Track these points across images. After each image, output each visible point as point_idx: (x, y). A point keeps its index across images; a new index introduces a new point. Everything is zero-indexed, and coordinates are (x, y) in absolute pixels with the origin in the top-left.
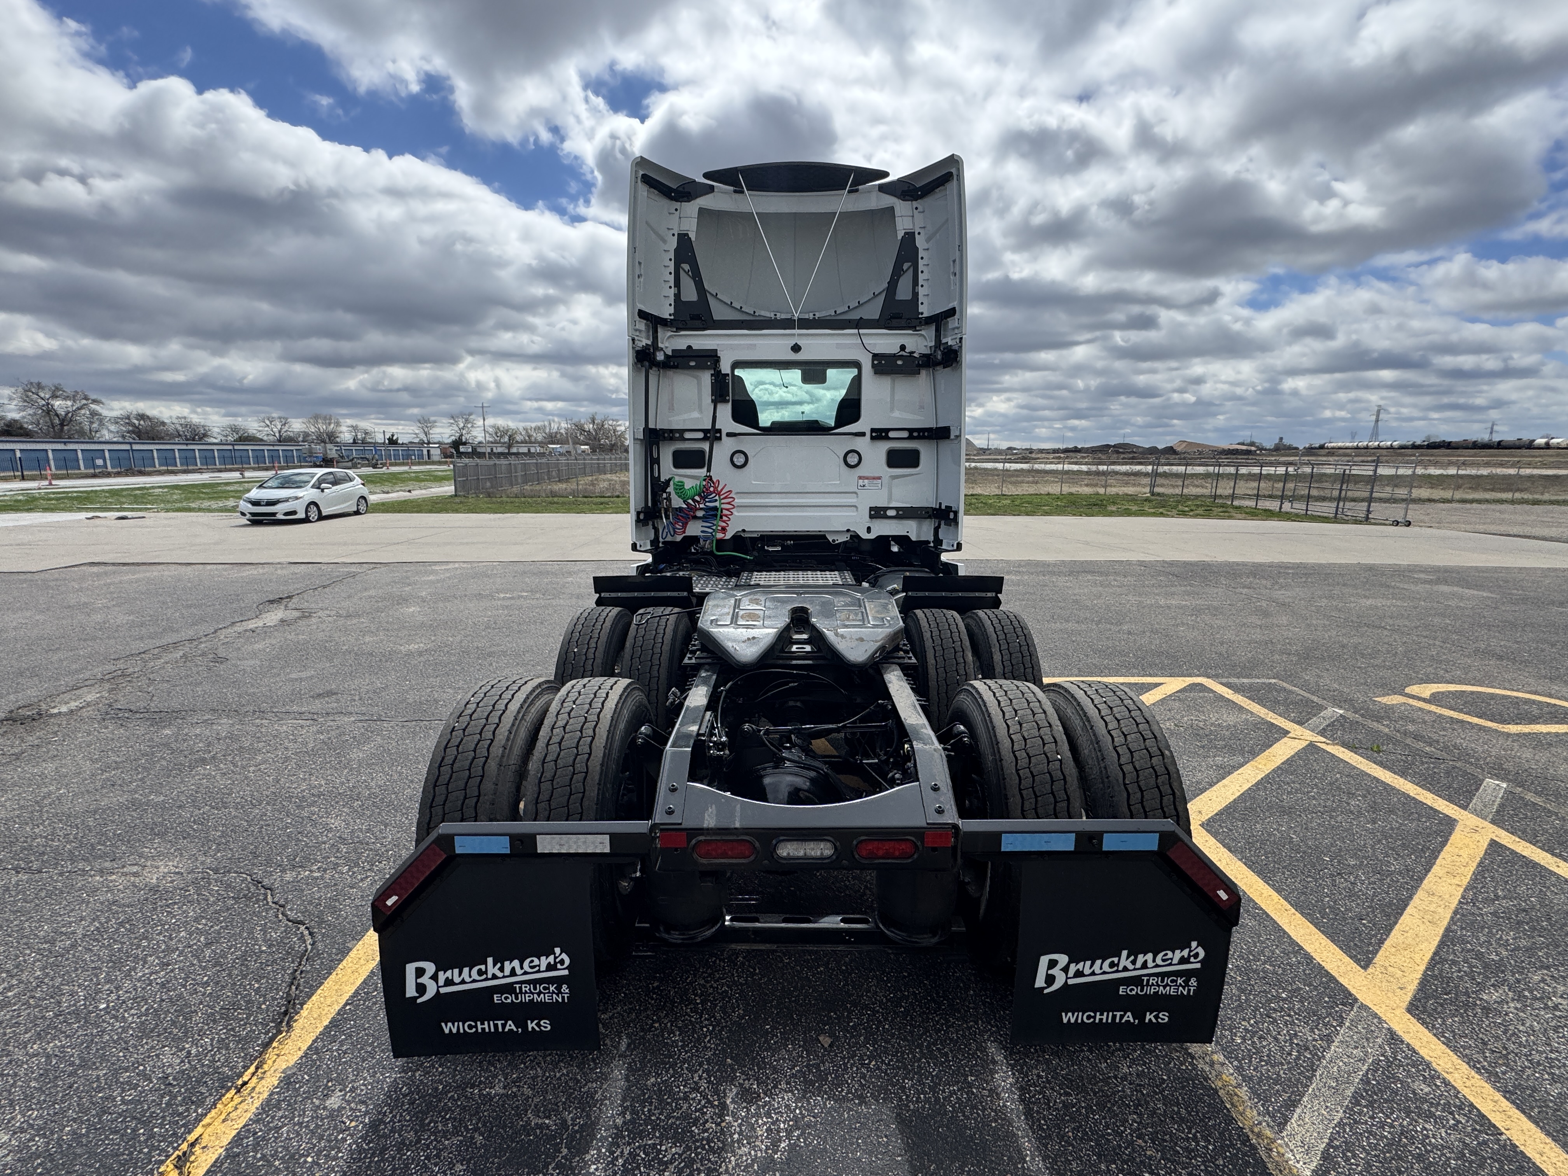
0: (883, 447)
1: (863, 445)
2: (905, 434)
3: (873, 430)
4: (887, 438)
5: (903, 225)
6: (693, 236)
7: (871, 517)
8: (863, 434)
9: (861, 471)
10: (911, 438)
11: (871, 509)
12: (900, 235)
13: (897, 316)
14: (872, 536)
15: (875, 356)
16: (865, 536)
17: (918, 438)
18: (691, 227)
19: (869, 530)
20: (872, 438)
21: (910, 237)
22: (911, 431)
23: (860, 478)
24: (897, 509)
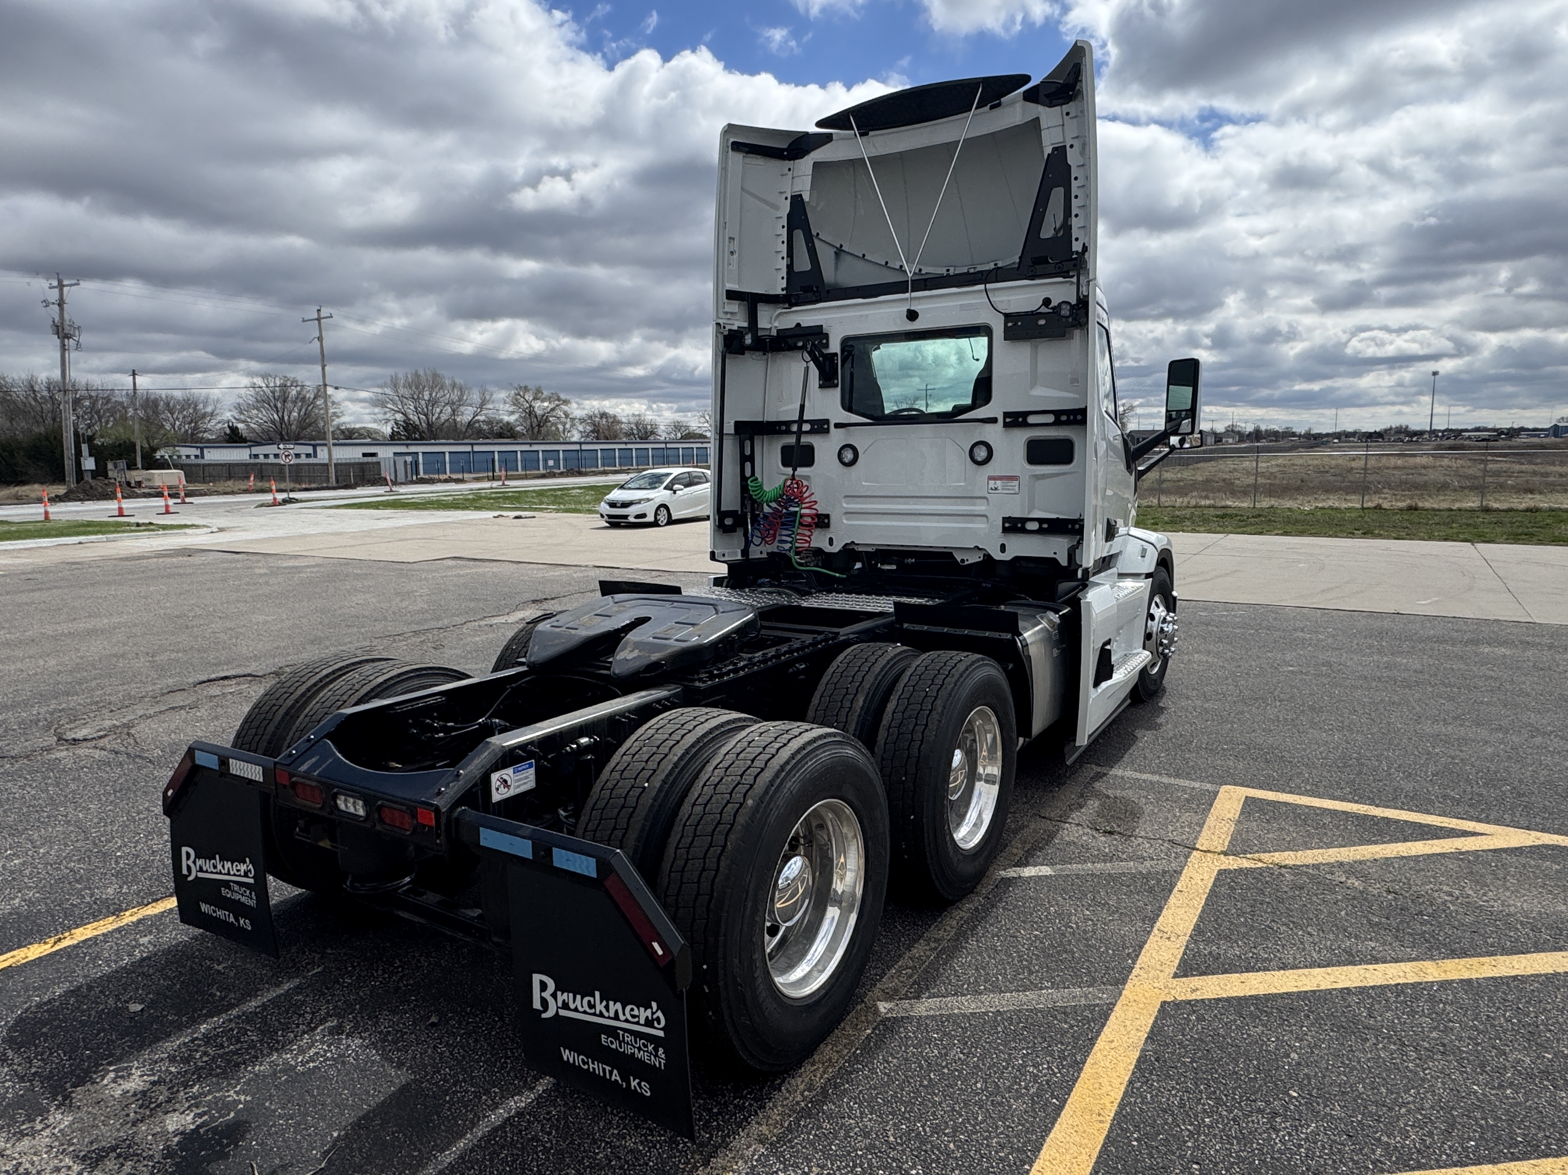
0: (1022, 436)
1: (994, 434)
2: (1050, 419)
3: (1006, 415)
4: (1025, 425)
5: (1049, 141)
6: (806, 197)
7: (1005, 530)
8: (994, 420)
9: (994, 468)
10: (1057, 423)
11: (1005, 520)
12: (1048, 150)
13: (1043, 261)
14: (1007, 556)
15: (1008, 316)
16: (998, 556)
17: (1068, 423)
18: (803, 185)
19: (1003, 548)
20: (1006, 425)
21: (1060, 152)
22: (1057, 413)
23: (991, 478)
24: (1041, 521)
